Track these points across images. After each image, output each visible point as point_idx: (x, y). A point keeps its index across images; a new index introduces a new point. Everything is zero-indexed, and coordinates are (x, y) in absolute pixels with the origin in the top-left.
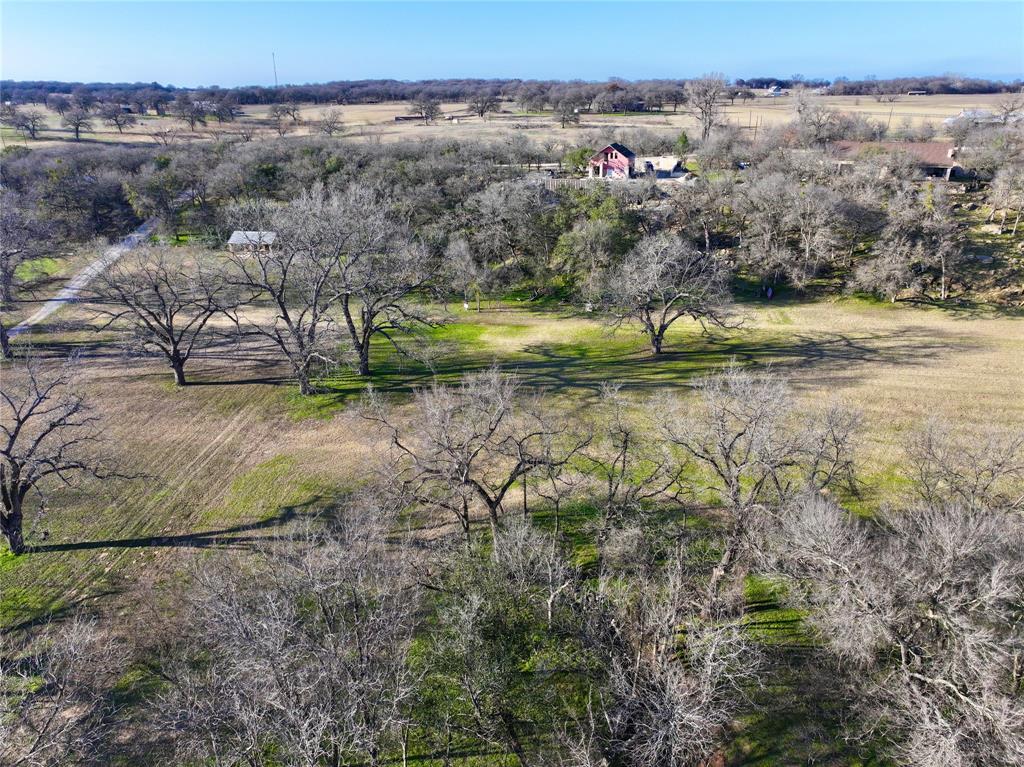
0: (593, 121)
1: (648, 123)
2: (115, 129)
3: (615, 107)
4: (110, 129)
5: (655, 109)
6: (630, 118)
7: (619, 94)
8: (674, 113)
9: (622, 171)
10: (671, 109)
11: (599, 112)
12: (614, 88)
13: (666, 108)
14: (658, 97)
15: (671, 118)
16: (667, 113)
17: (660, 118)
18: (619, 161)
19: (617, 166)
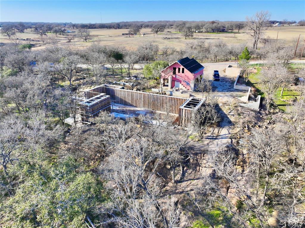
0: (201, 36)
1: (226, 37)
2: (7, 37)
3: (213, 30)
4: (5, 37)
5: (230, 31)
6: (218, 35)
7: (215, 25)
8: (239, 33)
9: (188, 84)
10: (237, 31)
11: (206, 32)
12: (213, 22)
13: (235, 31)
14: (232, 26)
15: (237, 35)
16: (235, 33)
17: (232, 35)
18: (185, 76)
19: (184, 79)
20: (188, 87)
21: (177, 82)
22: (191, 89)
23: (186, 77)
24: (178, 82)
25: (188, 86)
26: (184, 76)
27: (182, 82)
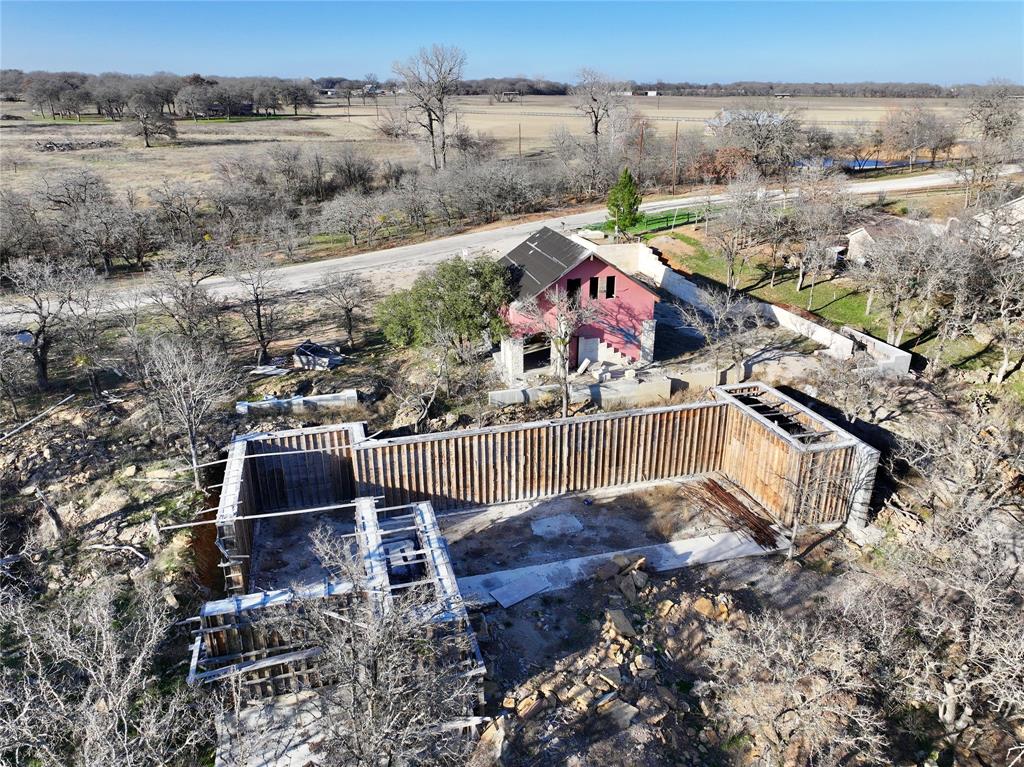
9: (632, 339)
14: (272, 95)
18: (620, 306)
19: (614, 323)
20: (632, 351)
21: (587, 338)
22: (645, 357)
23: (621, 310)
24: (591, 340)
25: (629, 345)
26: (616, 309)
27: (606, 336)
